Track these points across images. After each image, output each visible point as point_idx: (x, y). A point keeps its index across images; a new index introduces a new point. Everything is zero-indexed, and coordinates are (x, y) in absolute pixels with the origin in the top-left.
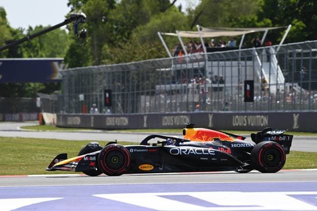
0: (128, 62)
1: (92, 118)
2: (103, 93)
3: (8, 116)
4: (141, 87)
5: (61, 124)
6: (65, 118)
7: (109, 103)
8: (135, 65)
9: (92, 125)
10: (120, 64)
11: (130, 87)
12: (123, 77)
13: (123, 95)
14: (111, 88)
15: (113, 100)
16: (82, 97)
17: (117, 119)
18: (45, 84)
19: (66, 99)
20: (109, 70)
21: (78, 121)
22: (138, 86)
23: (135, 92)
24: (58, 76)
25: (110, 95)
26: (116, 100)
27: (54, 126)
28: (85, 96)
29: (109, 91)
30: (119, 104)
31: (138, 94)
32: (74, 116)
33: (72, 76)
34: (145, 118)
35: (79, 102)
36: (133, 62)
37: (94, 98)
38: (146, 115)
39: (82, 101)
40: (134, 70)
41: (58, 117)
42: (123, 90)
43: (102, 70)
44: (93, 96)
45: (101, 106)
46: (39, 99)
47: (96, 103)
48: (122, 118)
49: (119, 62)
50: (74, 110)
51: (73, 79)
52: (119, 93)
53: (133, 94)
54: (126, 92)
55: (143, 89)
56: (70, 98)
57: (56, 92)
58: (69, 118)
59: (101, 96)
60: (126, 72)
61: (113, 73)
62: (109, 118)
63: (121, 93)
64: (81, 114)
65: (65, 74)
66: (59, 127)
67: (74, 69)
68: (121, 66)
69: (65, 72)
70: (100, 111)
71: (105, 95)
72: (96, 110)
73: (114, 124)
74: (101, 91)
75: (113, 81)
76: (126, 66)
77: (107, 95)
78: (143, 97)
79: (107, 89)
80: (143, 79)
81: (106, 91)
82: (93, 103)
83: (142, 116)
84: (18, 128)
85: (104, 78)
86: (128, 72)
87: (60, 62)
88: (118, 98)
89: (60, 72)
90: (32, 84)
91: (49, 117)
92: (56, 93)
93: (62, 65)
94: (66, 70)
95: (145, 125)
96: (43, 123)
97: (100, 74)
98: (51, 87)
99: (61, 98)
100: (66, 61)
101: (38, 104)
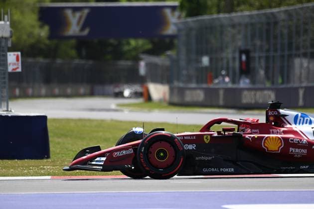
0: (275, 7)
1: (221, 93)
2: (237, 55)
3: (98, 88)
4: (294, 45)
5: (176, 99)
6: (181, 91)
7: (246, 70)
8: (286, 11)
9: (221, 102)
10: (263, 11)
11: (279, 46)
12: (268, 31)
13: (267, 58)
14: (249, 47)
15: (252, 65)
16: (205, 60)
17: (259, 93)
18: (153, 42)
19: (183, 63)
20: (247, 20)
21: (200, 96)
22: (290, 44)
23: (286, 53)
24: (171, 30)
25: (248, 57)
26: (257, 65)
27: (166, 104)
28: (211, 60)
29: (247, 52)
30: (262, 72)
31: (290, 56)
32: (195, 89)
33: (191, 29)
34: (301, 92)
35: (202, 68)
36: (283, 8)
37: (225, 61)
38: (302, 88)
39: (206, 68)
40: (284, 20)
41: (172, 90)
42: (268, 51)
43: (236, 21)
44: (222, 59)
45: (234, 73)
46: (142, 64)
47: (227, 69)
48: (266, 92)
49: (261, 7)
50: (194, 80)
51: (194, 33)
52: (261, 55)
53: (283, 56)
54: (272, 54)
55: (298, 48)
56: (189, 61)
57: (169, 53)
58: (188, 92)
59: (234, 59)
60: (272, 23)
61: (252, 24)
62: (246, 93)
63: (264, 54)
64: (204, 86)
65: (181, 26)
66: (172, 104)
67: (195, 19)
68: (265, 14)
69: (182, 23)
70: (233, 81)
71: (240, 58)
72: (227, 79)
73: (253, 101)
74: (234, 52)
75: (253, 36)
76: (272, 14)
77: (244, 58)
78: (297, 61)
79: (243, 48)
80: (298, 33)
81: (241, 52)
82: (222, 69)
83: (296, 90)
84: (113, 107)
85: (239, 32)
86: (276, 23)
87: (173, 8)
88: (260, 62)
89: (174, 23)
90: (133, 42)
91: (157, 91)
92: (169, 56)
93: (177, 13)
94: (183, 20)
95: (301, 103)
96: (149, 98)
97: (233, 26)
98: (161, 46)
99: (175, 62)
100: (182, 7)
101: (142, 70)
